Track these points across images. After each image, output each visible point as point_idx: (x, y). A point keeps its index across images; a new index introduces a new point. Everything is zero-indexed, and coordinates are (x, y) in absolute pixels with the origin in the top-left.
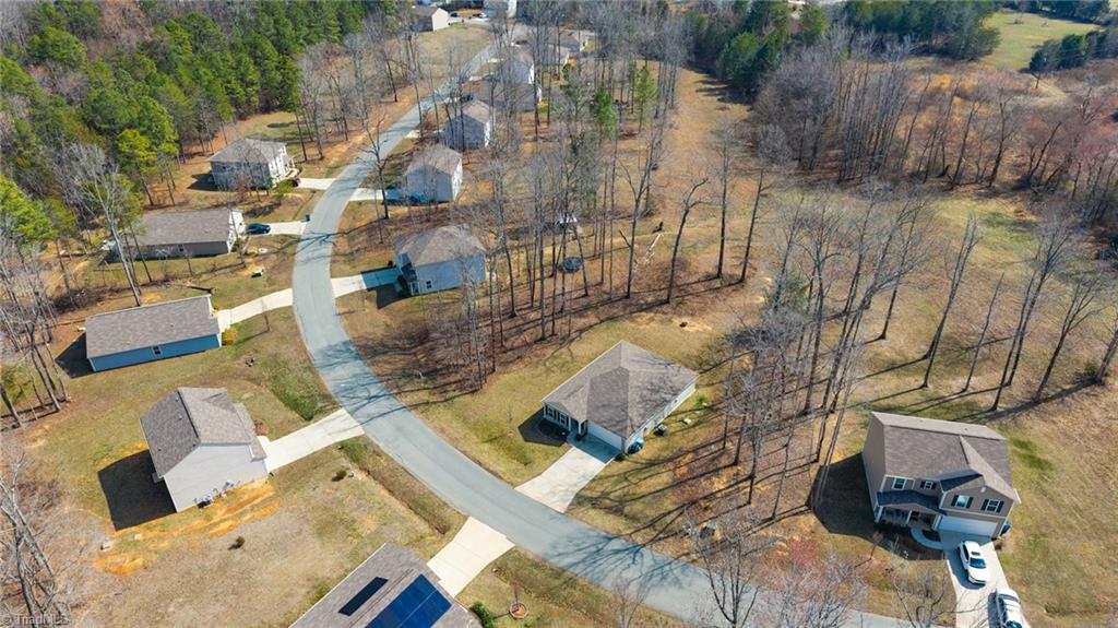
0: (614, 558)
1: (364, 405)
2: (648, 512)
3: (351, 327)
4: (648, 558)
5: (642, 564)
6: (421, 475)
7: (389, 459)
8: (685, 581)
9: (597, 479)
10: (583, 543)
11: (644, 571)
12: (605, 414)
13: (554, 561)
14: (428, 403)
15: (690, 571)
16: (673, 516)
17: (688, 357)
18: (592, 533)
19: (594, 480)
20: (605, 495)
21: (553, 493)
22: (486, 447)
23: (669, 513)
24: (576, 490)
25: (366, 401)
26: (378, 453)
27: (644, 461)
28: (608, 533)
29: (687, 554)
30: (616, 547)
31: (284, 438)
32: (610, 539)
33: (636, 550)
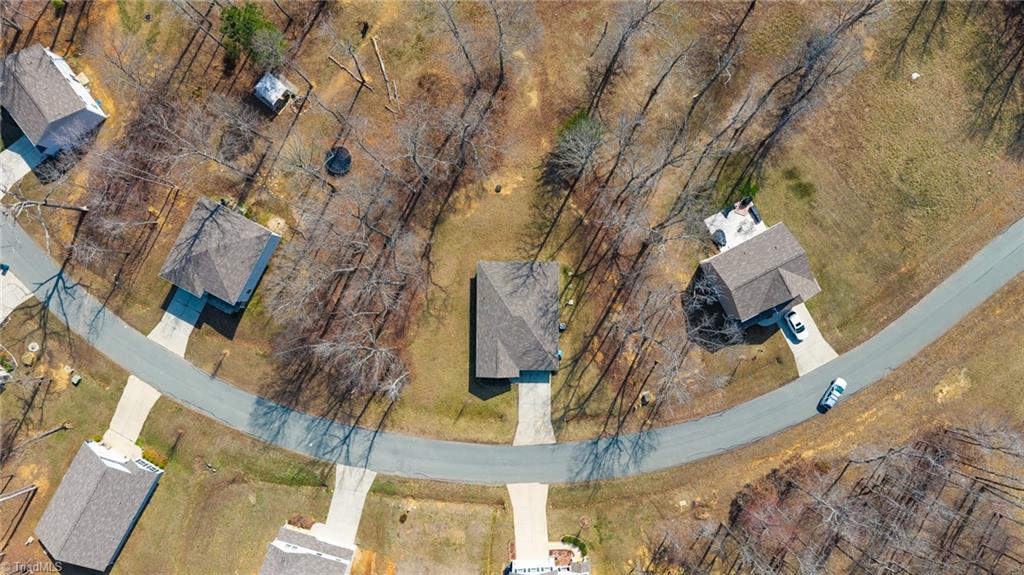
0: (608, 456)
1: (348, 450)
2: (602, 406)
3: (241, 383)
4: (626, 439)
5: (625, 448)
6: (449, 477)
7: (416, 481)
8: (655, 444)
9: (554, 399)
10: (585, 456)
11: (630, 452)
13: (578, 479)
14: (386, 414)
15: (653, 435)
16: (619, 401)
17: (527, 227)
18: (584, 446)
19: (552, 402)
21: (537, 432)
22: (462, 422)
23: (615, 400)
24: (548, 417)
25: (345, 447)
26: (404, 481)
28: (591, 439)
29: (644, 424)
30: (604, 446)
31: (329, 514)
32: (596, 443)
33: (615, 441)
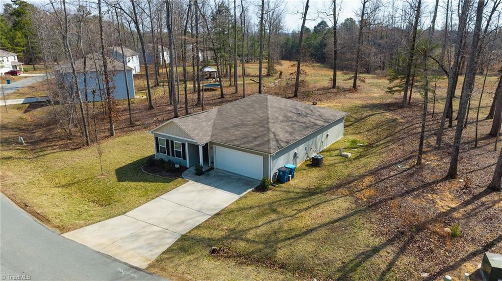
9: (224, 214)
12: (237, 133)
19: (218, 214)
20: (235, 234)
24: (183, 229)
27: (298, 190)
